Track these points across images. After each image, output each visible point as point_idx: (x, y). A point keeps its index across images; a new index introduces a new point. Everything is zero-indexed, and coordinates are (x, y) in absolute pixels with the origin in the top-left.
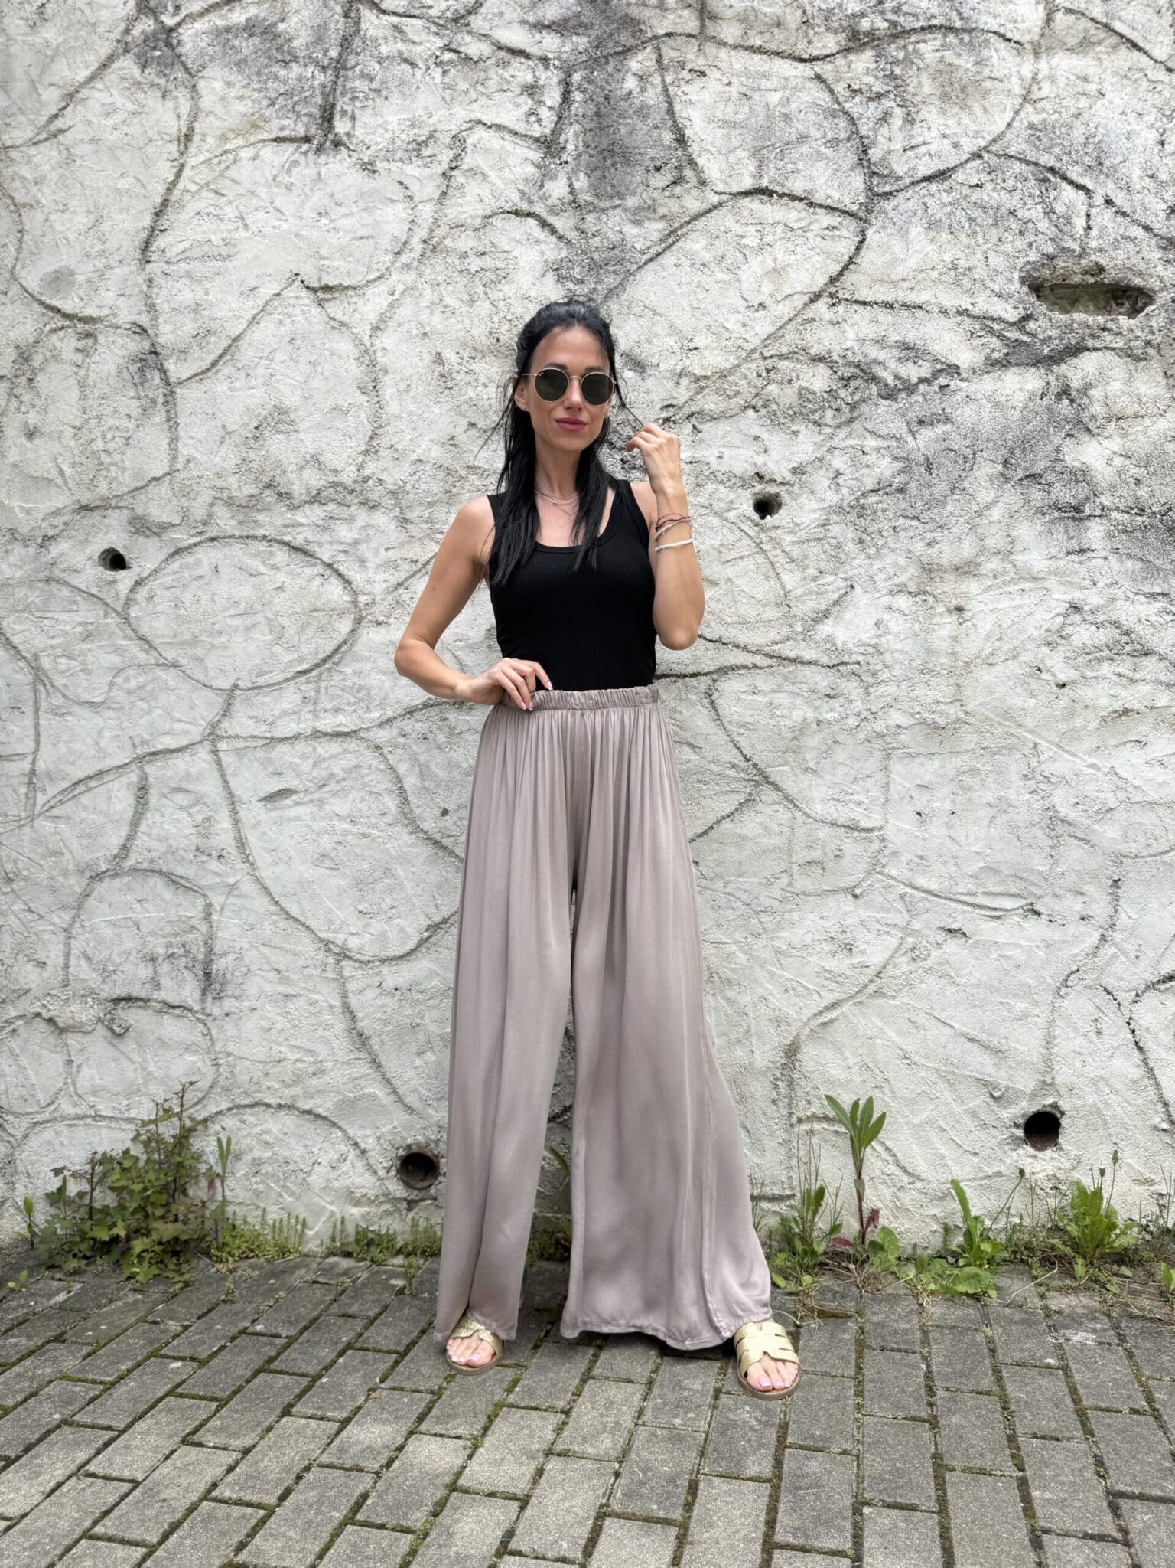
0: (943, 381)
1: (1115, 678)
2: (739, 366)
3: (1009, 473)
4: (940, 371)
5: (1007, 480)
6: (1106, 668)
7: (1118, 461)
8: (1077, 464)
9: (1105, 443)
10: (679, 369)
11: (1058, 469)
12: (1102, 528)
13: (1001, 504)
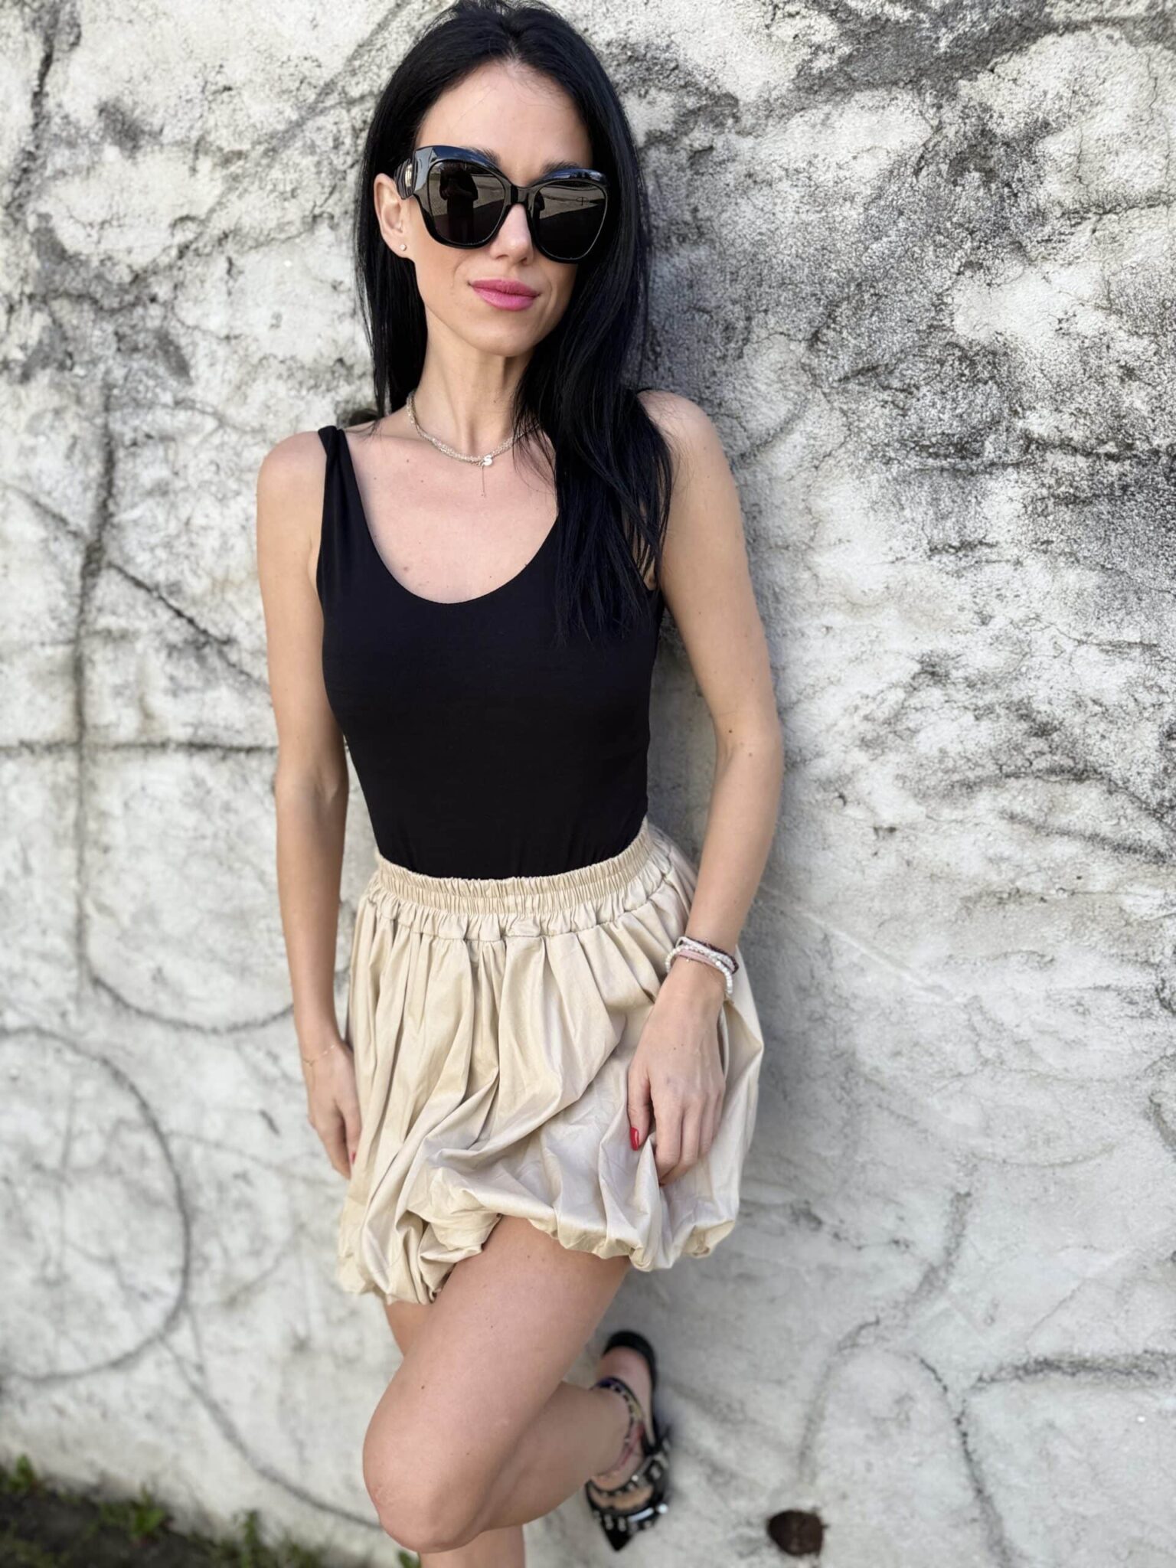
0: (699, 137)
1: (1003, 826)
2: (300, 124)
3: (821, 363)
4: (694, 113)
5: (816, 380)
6: (985, 802)
7: (1089, 323)
8: (982, 336)
9: (1062, 277)
10: (195, 135)
11: (933, 352)
12: (1017, 492)
13: (796, 438)
